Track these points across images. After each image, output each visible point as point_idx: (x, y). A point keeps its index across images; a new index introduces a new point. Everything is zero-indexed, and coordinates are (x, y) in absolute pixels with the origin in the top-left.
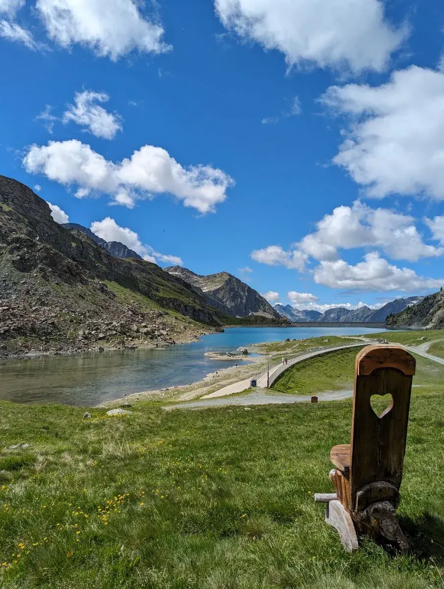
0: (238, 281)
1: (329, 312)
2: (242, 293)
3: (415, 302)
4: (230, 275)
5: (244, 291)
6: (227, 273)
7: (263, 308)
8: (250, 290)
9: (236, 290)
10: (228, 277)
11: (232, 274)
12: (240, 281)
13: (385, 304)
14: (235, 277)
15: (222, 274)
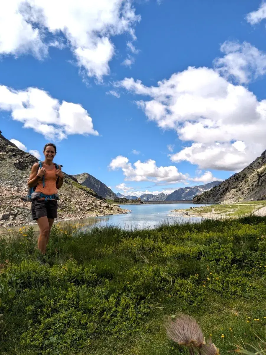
0: (94, 178)
1: (142, 196)
2: (97, 186)
3: (188, 190)
4: (89, 175)
5: (98, 185)
6: (88, 174)
7: (109, 195)
8: (102, 184)
9: (93, 184)
10: (88, 176)
11: (90, 174)
12: (95, 178)
13: (173, 191)
14: (92, 176)
15: (84, 174)
